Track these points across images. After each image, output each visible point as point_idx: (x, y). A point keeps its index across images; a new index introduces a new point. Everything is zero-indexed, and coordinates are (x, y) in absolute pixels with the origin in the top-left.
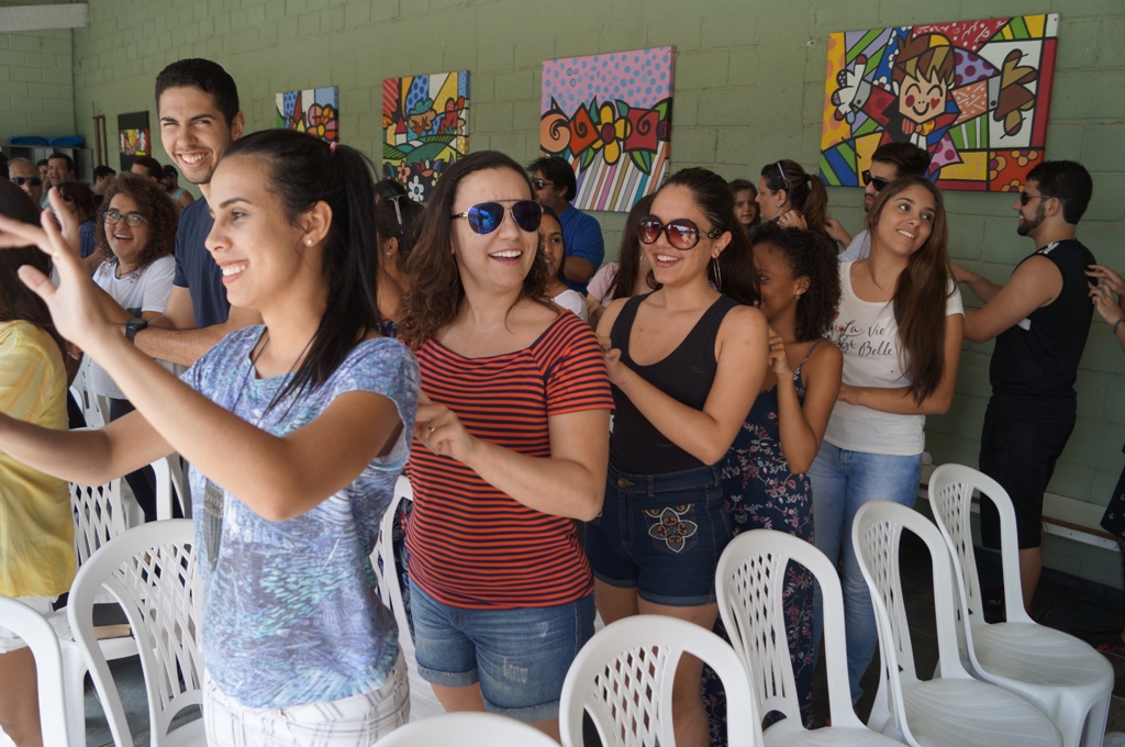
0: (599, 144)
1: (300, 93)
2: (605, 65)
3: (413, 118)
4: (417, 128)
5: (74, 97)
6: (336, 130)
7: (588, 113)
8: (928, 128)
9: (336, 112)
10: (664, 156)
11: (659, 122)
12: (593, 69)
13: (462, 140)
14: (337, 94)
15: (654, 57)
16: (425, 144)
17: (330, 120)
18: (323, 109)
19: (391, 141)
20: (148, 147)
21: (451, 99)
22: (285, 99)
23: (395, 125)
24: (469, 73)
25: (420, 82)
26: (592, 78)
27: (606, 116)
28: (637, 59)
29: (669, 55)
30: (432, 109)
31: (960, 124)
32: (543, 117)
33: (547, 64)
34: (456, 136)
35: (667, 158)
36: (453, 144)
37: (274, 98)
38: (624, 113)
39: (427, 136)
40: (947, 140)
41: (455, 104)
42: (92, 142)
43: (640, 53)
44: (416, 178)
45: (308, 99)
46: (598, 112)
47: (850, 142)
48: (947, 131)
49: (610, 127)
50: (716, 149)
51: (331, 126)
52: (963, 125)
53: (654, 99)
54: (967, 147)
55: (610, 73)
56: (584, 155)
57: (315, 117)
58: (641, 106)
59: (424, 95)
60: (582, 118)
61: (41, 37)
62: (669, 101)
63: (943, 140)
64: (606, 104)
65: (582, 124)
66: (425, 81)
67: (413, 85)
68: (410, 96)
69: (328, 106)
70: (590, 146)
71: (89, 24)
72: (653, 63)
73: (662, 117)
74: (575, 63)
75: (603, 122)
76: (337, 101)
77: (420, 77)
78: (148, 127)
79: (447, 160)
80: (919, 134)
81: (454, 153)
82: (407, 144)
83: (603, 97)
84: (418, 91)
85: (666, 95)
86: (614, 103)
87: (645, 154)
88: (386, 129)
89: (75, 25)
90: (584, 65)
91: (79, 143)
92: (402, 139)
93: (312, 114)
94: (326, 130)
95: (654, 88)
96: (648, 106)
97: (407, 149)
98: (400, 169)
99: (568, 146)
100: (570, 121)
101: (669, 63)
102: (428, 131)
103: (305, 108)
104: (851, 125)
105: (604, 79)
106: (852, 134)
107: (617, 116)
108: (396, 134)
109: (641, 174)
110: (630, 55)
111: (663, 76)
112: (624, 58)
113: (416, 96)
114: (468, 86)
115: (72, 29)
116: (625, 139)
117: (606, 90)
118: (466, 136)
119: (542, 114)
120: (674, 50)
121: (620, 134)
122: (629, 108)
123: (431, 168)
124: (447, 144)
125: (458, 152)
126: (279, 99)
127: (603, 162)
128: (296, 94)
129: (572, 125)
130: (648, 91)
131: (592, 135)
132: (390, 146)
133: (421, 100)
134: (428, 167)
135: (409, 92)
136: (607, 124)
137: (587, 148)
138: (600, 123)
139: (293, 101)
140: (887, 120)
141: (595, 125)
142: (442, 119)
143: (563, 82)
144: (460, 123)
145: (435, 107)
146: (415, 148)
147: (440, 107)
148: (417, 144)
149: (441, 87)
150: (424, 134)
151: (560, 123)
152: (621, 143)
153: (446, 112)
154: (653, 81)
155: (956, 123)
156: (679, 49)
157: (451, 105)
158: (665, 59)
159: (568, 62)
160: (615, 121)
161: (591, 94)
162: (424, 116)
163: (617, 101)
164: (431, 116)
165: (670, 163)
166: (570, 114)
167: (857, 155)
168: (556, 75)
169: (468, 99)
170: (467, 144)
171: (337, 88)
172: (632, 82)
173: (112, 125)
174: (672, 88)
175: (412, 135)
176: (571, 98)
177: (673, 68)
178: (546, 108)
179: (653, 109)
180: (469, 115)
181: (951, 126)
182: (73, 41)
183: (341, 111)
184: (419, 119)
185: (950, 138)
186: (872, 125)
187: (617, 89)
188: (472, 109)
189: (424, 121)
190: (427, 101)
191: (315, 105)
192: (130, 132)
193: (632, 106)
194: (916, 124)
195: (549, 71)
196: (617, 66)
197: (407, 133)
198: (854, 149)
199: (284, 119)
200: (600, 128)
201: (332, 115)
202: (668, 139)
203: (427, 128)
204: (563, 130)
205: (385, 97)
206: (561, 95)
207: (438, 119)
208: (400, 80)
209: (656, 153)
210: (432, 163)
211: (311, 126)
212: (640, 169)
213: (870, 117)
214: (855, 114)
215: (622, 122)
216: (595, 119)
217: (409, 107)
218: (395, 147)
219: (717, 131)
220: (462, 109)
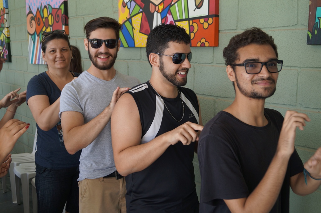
0: (44, 28)
7: (40, 12)
8: (161, 7)
11: (62, 15)
13: (6, 30)
21: (2, 9)
27: (46, 13)
31: (174, 4)
32: (27, 16)
34: (4, 28)
36: (4, 32)
40: (170, 15)
41: (3, 11)
46: (43, 11)
47: (129, 20)
48: (169, 9)
49: (47, 19)
52: (176, 4)
53: (59, 2)
54: (179, 19)
56: (40, 35)
58: (56, 7)
60: (38, 15)
62: (65, 3)
63: (168, 15)
64: (45, 7)
65: (39, 18)
70: (42, 30)
73: (63, 13)
75: (45, 17)
79: (3, 40)
80: (158, 12)
81: (4, 36)
83: (44, 3)
86: (47, 6)
96: (58, 6)
99: (36, 31)
104: (129, 9)
106: (130, 15)
107: (49, 13)
114: (6, 2)
116: (52, 25)
118: (7, 28)
119: (27, 14)
121: (50, 23)
122: (52, 8)
124: (2, 32)
125: (5, 36)
129: (36, 19)
131: (42, 24)
136: (46, 17)
138: (43, 17)
140: (144, 5)
141: (42, 19)
144: (5, 20)
151: (32, 19)
152: (51, 27)
155: (173, 3)
160: (48, 16)
161: (40, 2)
166: (35, 14)
167: (133, 28)
169: (7, 8)
170: (8, 31)
176: (35, 5)
178: (27, 11)
179: (59, 9)
180: (7, 17)
181: (171, 5)
185: (171, 14)
186: (138, 9)
188: (9, 13)
193: (53, 7)
194: (156, 6)
198: (131, 24)
200: (44, 19)
202: (67, 24)
204: (33, 22)
206: (31, 4)
213: (136, 4)
214: (131, 2)
215: (50, 16)
216: (42, 16)
219: (84, 18)
220: (4, 14)
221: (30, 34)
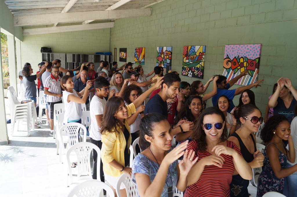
0: (239, 67)
1: (163, 47)
2: (242, 47)
3: (190, 56)
4: (191, 59)
5: (110, 43)
6: (171, 57)
7: (237, 59)
9: (171, 53)
10: (257, 72)
12: (239, 48)
13: (203, 63)
14: (172, 48)
15: (256, 47)
16: (193, 63)
17: (170, 55)
18: (168, 52)
19: (185, 61)
20: (126, 56)
21: (201, 52)
22: (159, 48)
23: (186, 57)
24: (206, 46)
25: (193, 47)
26: (238, 50)
27: (242, 60)
28: (251, 47)
29: (260, 46)
30: (195, 54)
32: (225, 59)
33: (226, 46)
34: (201, 62)
35: (257, 73)
36: (200, 63)
37: (157, 48)
38: (247, 60)
39: (194, 61)
41: (202, 54)
42: (113, 54)
43: (252, 45)
44: (190, 71)
45: (165, 49)
46: (239, 59)
49: (242, 63)
50: (272, 72)
51: (170, 56)
53: (255, 57)
55: (243, 49)
56: (235, 70)
57: (166, 54)
58: (251, 59)
59: (194, 51)
60: (235, 60)
61: (104, 30)
62: (259, 58)
65: (235, 62)
66: (194, 47)
67: (191, 48)
68: (191, 51)
69: (170, 51)
70: (237, 68)
71: (115, 27)
72: (255, 48)
73: (257, 62)
74: (234, 46)
76: (172, 50)
77: (193, 46)
78: (126, 52)
79: (199, 67)
81: (200, 66)
82: (189, 62)
83: (241, 56)
84: (192, 50)
85: (258, 56)
87: (252, 71)
88: (184, 58)
89: (111, 27)
90: (236, 47)
91: (110, 54)
92: (187, 61)
93: (166, 53)
94: (169, 57)
95: (255, 54)
96: (253, 59)
97: (189, 64)
98: (186, 68)
99: (231, 67)
100: (232, 61)
101: (260, 48)
102: (194, 60)
103: (164, 51)
105: (241, 51)
107: (245, 61)
108: (186, 59)
109: (250, 76)
110: (249, 45)
111: (258, 52)
112: (247, 46)
113: (192, 51)
114: (205, 49)
115: (111, 28)
116: (246, 67)
117: (242, 54)
119: (224, 58)
120: (261, 45)
121: (245, 65)
122: (248, 59)
123: (194, 69)
124: (199, 64)
125: (201, 66)
126: (158, 48)
127: (240, 72)
128: (162, 47)
129: (232, 62)
130: (254, 55)
131: (237, 65)
132: (184, 62)
133: (193, 52)
134: (194, 68)
135: (190, 50)
137: (236, 68)
139: (161, 49)
141: (238, 63)
142: (198, 57)
143: (230, 51)
144: (203, 58)
145: (196, 54)
146: (191, 64)
147: (198, 54)
148: (191, 63)
149: (198, 49)
150: (193, 60)
151: (229, 61)
152: (245, 68)
153: (199, 55)
154: (255, 53)
156: (263, 45)
157: (200, 54)
158: (259, 47)
159: (232, 46)
160: (244, 62)
161: (238, 55)
162: (194, 56)
163: (245, 57)
164: (195, 56)
165: (258, 74)
166: (232, 59)
168: (229, 49)
169: (205, 53)
170: (204, 64)
171: (172, 47)
172: (249, 52)
173: (118, 50)
174: (260, 55)
175: (190, 60)
176: (232, 55)
177: (261, 50)
178: (225, 57)
179: (255, 60)
180: (205, 57)
182: (111, 30)
183: (173, 53)
184: (192, 57)
187: (245, 54)
188: (206, 55)
189: (193, 57)
190: (195, 52)
191: (166, 50)
192: (122, 52)
195: (227, 48)
196: (245, 48)
197: (189, 60)
199: (159, 53)
200: (240, 63)
201: (170, 53)
202: (258, 68)
203: (194, 59)
204: (229, 63)
205: (184, 50)
206: (229, 54)
207: (197, 57)
208: (188, 46)
209: (255, 71)
210: (195, 68)
211: (165, 56)
212: (250, 75)
215: (246, 62)
216: (239, 61)
217: (190, 53)
218: (186, 63)
219: (272, 67)
220: (203, 55)
221: (225, 68)
